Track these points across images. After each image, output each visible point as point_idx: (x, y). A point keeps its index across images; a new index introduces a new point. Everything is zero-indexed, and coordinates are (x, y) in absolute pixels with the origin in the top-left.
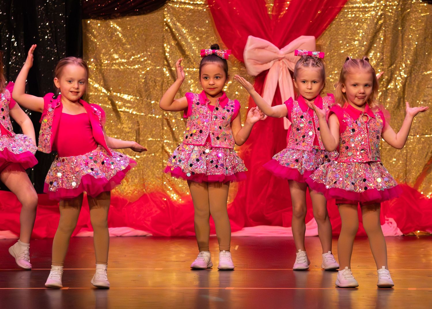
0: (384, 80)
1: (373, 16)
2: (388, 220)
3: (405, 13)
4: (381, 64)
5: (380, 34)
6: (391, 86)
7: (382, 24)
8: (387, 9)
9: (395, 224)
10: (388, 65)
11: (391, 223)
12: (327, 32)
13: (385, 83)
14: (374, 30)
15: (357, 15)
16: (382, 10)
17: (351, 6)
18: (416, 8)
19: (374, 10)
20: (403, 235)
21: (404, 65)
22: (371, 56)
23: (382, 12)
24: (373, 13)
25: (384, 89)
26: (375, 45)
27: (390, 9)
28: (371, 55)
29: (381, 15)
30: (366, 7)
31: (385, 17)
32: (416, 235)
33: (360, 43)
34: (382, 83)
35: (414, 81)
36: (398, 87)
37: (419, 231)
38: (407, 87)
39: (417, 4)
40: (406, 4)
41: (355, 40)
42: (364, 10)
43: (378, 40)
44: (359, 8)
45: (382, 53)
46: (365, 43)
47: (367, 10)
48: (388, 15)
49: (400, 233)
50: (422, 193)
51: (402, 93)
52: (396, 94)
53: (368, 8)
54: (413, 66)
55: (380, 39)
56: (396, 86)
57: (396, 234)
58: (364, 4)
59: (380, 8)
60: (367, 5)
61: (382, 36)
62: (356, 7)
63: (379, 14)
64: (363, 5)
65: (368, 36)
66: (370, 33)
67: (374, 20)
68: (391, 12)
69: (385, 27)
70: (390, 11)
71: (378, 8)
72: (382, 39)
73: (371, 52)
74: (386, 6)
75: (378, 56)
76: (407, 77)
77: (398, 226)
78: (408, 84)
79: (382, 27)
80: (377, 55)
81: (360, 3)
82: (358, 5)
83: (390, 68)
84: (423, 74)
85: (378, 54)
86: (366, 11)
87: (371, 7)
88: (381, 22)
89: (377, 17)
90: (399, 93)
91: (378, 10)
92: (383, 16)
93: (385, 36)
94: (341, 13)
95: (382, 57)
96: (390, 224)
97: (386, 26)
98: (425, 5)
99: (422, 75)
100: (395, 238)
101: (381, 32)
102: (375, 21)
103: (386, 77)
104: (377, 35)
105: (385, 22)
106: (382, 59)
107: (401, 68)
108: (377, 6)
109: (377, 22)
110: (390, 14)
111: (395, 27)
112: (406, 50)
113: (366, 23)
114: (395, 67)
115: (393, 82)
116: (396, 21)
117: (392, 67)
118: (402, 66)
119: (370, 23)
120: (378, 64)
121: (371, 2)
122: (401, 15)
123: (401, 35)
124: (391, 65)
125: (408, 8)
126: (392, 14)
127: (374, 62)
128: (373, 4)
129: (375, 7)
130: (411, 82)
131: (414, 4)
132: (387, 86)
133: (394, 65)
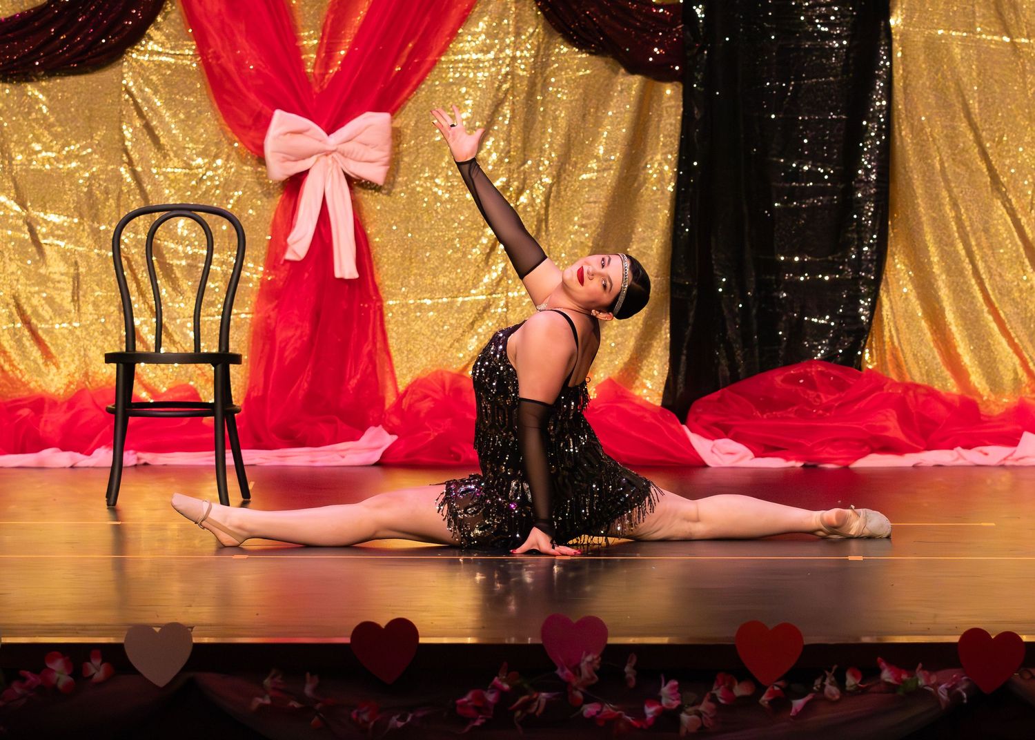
0: (511, 189)
3: (549, 69)
4: (507, 160)
5: (505, 108)
6: (524, 199)
7: (507, 90)
8: (516, 64)
10: (520, 163)
13: (514, 195)
14: (493, 102)
15: (464, 74)
16: (508, 66)
17: (453, 57)
18: (569, 62)
19: (493, 65)
21: (547, 163)
22: (488, 147)
23: (508, 69)
24: (492, 70)
26: (496, 128)
27: (521, 63)
28: (489, 144)
29: (507, 74)
30: (479, 61)
31: (513, 78)
35: (565, 190)
36: (538, 201)
38: (551, 201)
39: (570, 55)
40: (549, 55)
42: (476, 65)
43: (501, 118)
44: (468, 61)
45: (508, 142)
47: (481, 65)
48: (519, 75)
51: (543, 212)
52: (533, 214)
53: (483, 62)
54: (562, 164)
55: (504, 116)
56: (533, 199)
58: (476, 54)
59: (504, 63)
60: (480, 56)
61: (508, 112)
62: (462, 61)
63: (503, 71)
64: (474, 56)
65: (483, 110)
66: (486, 106)
67: (493, 83)
68: (524, 70)
69: (514, 97)
70: (523, 67)
71: (501, 62)
72: (508, 116)
73: (488, 140)
74: (514, 58)
75: (501, 147)
76: (551, 185)
78: (555, 197)
79: (508, 95)
80: (499, 145)
81: (468, 52)
82: (466, 57)
83: (522, 168)
84: (580, 179)
85: (502, 143)
86: (480, 68)
87: (488, 61)
88: (505, 86)
89: (500, 77)
90: (538, 213)
91: (501, 65)
92: (509, 77)
93: (513, 111)
94: (435, 71)
95: (507, 148)
97: (515, 94)
98: (584, 56)
99: (580, 181)
101: (507, 104)
102: (496, 85)
103: (516, 183)
104: (500, 109)
105: (513, 87)
106: (509, 152)
107: (541, 168)
108: (499, 59)
109: (500, 87)
110: (521, 73)
111: (531, 94)
112: (551, 135)
113: (480, 89)
114: (531, 167)
115: (528, 191)
116: (532, 84)
117: (526, 166)
118: (544, 164)
119: (487, 88)
120: (501, 160)
121: (488, 52)
122: (542, 74)
123: (542, 109)
124: (524, 163)
125: (554, 62)
126: (525, 73)
127: (494, 156)
128: (491, 55)
129: (496, 59)
130: (558, 192)
131: (564, 54)
132: (517, 199)
133: (530, 162)
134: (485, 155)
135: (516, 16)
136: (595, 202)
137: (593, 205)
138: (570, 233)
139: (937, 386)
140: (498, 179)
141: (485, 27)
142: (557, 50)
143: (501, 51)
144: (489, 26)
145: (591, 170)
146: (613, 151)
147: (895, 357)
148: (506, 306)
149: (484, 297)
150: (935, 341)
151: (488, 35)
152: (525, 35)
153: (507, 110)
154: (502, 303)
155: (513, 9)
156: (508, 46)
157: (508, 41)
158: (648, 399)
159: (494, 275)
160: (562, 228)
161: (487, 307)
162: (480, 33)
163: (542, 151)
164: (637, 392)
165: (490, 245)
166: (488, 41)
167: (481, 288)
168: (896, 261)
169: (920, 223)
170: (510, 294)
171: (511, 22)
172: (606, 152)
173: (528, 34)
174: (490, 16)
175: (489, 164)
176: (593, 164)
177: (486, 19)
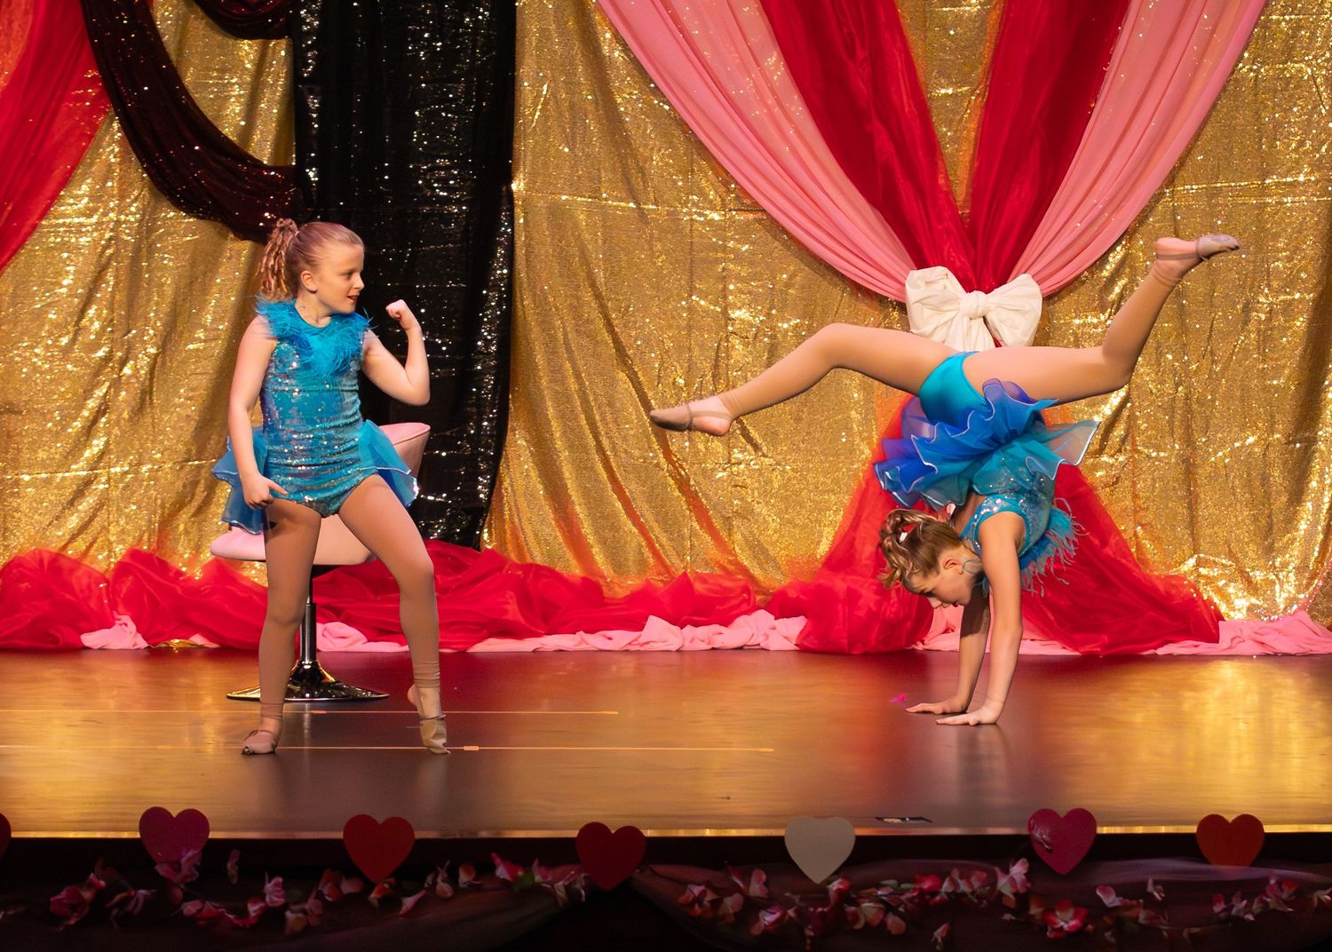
1: (94, 240)
2: (119, 620)
3: (154, 234)
4: (109, 329)
5: (109, 274)
6: (127, 370)
7: (112, 254)
8: (121, 229)
9: (132, 627)
10: (123, 332)
11: (126, 625)
12: (9, 270)
14: (96, 268)
15: (66, 239)
16: (112, 230)
17: (54, 221)
18: (175, 227)
19: (96, 230)
20: (148, 647)
21: (152, 332)
22: (91, 316)
23: (112, 234)
24: (95, 234)
25: (115, 376)
26: (98, 295)
27: (126, 228)
28: (91, 312)
29: (111, 239)
30: (81, 225)
31: (117, 243)
32: (172, 648)
33: (70, 290)
34: (111, 364)
35: (171, 361)
36: (141, 372)
37: (177, 641)
38: (156, 373)
39: (177, 219)
40: (155, 220)
41: (62, 286)
42: (79, 230)
43: (104, 285)
44: (69, 226)
45: (111, 310)
46: (80, 291)
47: (84, 230)
48: (123, 240)
49: (142, 644)
50: (184, 569)
51: (147, 383)
52: (137, 385)
53: (86, 226)
54: (168, 333)
55: (108, 283)
56: (137, 370)
57: (135, 645)
58: (78, 218)
59: (107, 227)
60: (82, 220)
62: (64, 225)
63: (107, 236)
64: (76, 220)
65: (85, 277)
66: (89, 272)
67: (96, 248)
68: (128, 235)
69: (118, 263)
70: (127, 231)
71: (104, 226)
72: (111, 283)
73: (90, 308)
74: (118, 223)
75: (104, 315)
76: (157, 355)
77: (138, 630)
78: (160, 368)
79: (112, 261)
80: (102, 313)
81: (69, 216)
82: (68, 221)
83: (126, 337)
85: (105, 311)
86: (82, 232)
87: (91, 225)
88: (109, 252)
89: (103, 242)
90: (143, 384)
91: (105, 230)
92: (113, 242)
93: (116, 277)
94: (36, 235)
95: (110, 317)
96: (124, 627)
97: (120, 259)
98: (191, 220)
99: (186, 351)
100: (133, 654)
101: (110, 270)
102: (99, 251)
103: (119, 354)
104: (103, 275)
105: (117, 251)
106: (112, 320)
107: (145, 338)
108: (103, 223)
109: (103, 252)
110: (126, 238)
111: (135, 260)
112: (157, 304)
113: (82, 254)
114: (135, 336)
115: (132, 362)
116: (137, 249)
117: (130, 335)
118: (149, 334)
119: (89, 254)
120: (103, 329)
121: (90, 216)
122: (147, 238)
123: (147, 276)
124: (129, 332)
125: (160, 227)
126: (129, 238)
127: (97, 325)
128: (94, 219)
129: (99, 223)
130: (164, 363)
131: (171, 218)
132: (121, 370)
133: (134, 332)
134: (88, 324)
135: (121, 179)
136: (201, 374)
137: (200, 377)
138: (176, 406)
139: (559, 568)
140: (100, 349)
141: (88, 189)
142: (163, 214)
143: (105, 214)
144: (92, 189)
145: (200, 340)
146: (222, 320)
147: (516, 537)
148: (108, 481)
149: (85, 473)
150: (555, 519)
151: (92, 198)
152: (130, 198)
153: (110, 278)
154: (103, 479)
155: (118, 171)
156: (112, 210)
157: (112, 204)
158: (256, 580)
159: (96, 450)
160: (167, 401)
161: (88, 482)
162: (83, 196)
163: (147, 319)
164: (246, 573)
165: (91, 418)
166: (91, 205)
167: (81, 463)
168: (517, 436)
169: (543, 397)
170: (112, 470)
171: (115, 185)
172: (214, 321)
173: (133, 197)
174: (93, 178)
175: (91, 334)
176: (201, 334)
177: (89, 181)
